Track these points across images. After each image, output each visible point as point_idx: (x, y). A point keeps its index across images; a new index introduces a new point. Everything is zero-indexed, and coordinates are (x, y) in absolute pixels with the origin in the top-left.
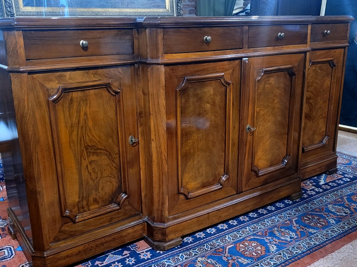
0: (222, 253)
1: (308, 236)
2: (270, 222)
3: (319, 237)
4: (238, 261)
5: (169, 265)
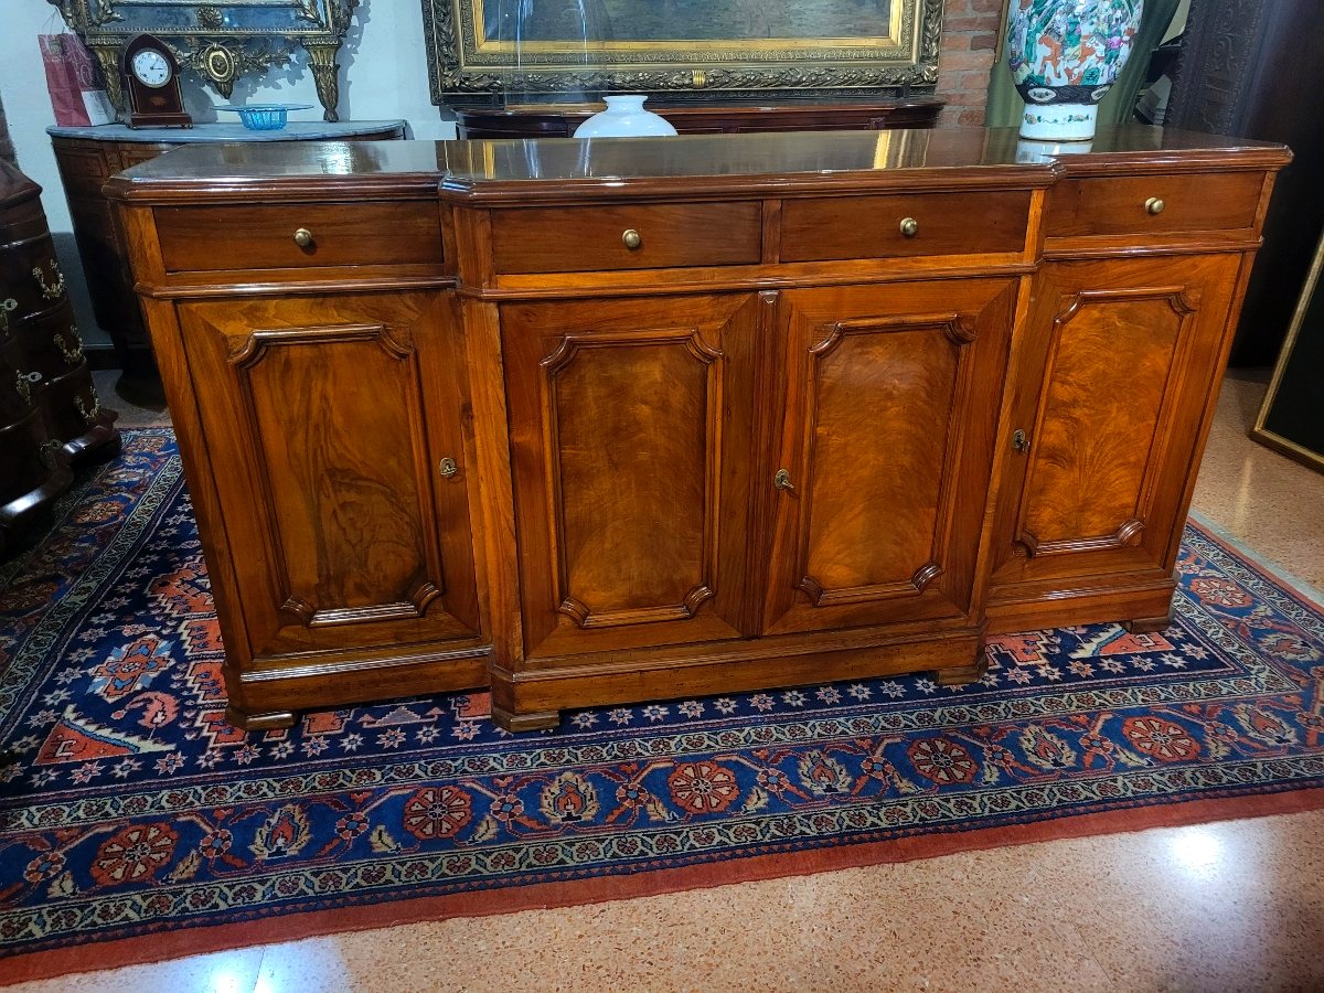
0: (628, 777)
1: (879, 799)
2: (818, 730)
3: (908, 809)
4: (644, 809)
5: (493, 769)
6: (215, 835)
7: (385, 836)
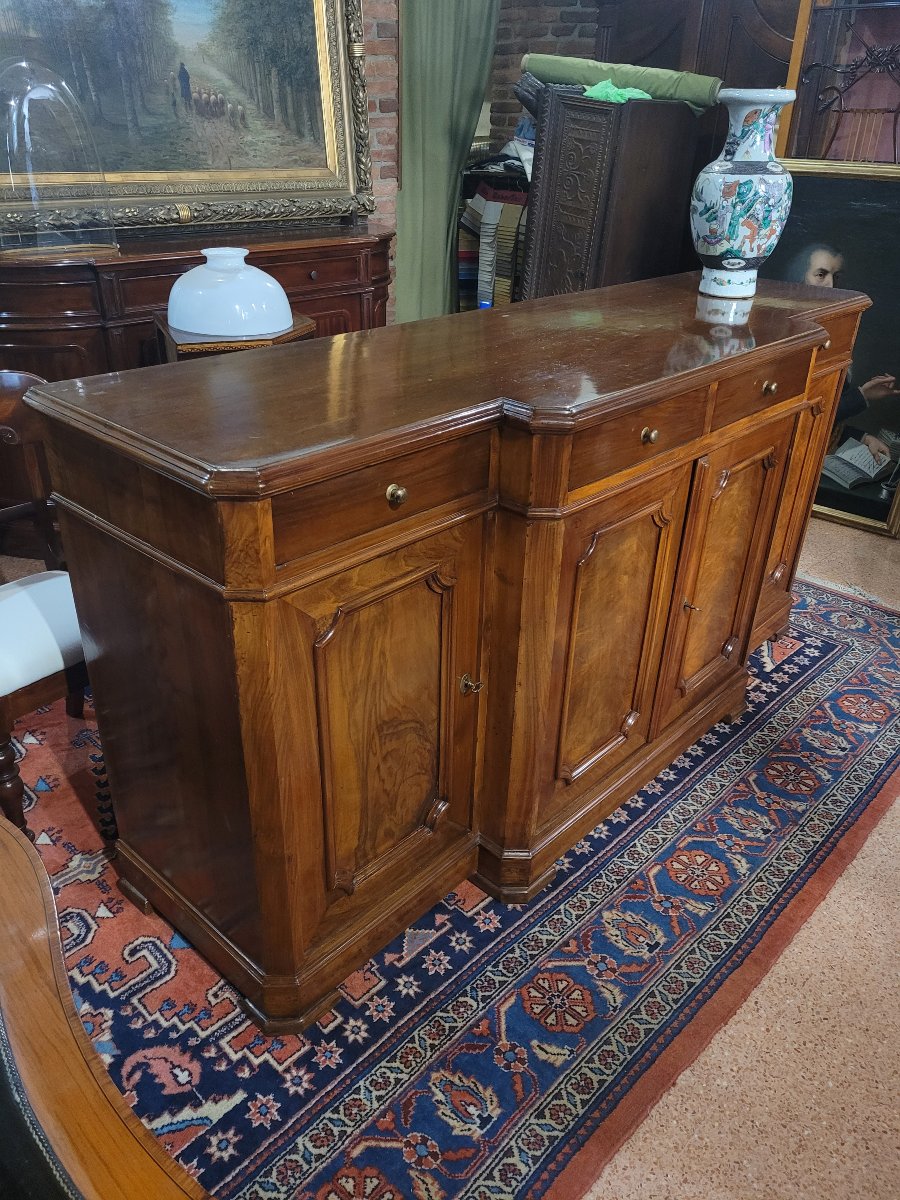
0: (646, 892)
1: (796, 823)
2: (708, 792)
3: (817, 821)
4: (686, 910)
5: (549, 942)
6: (407, 1144)
7: (545, 1046)
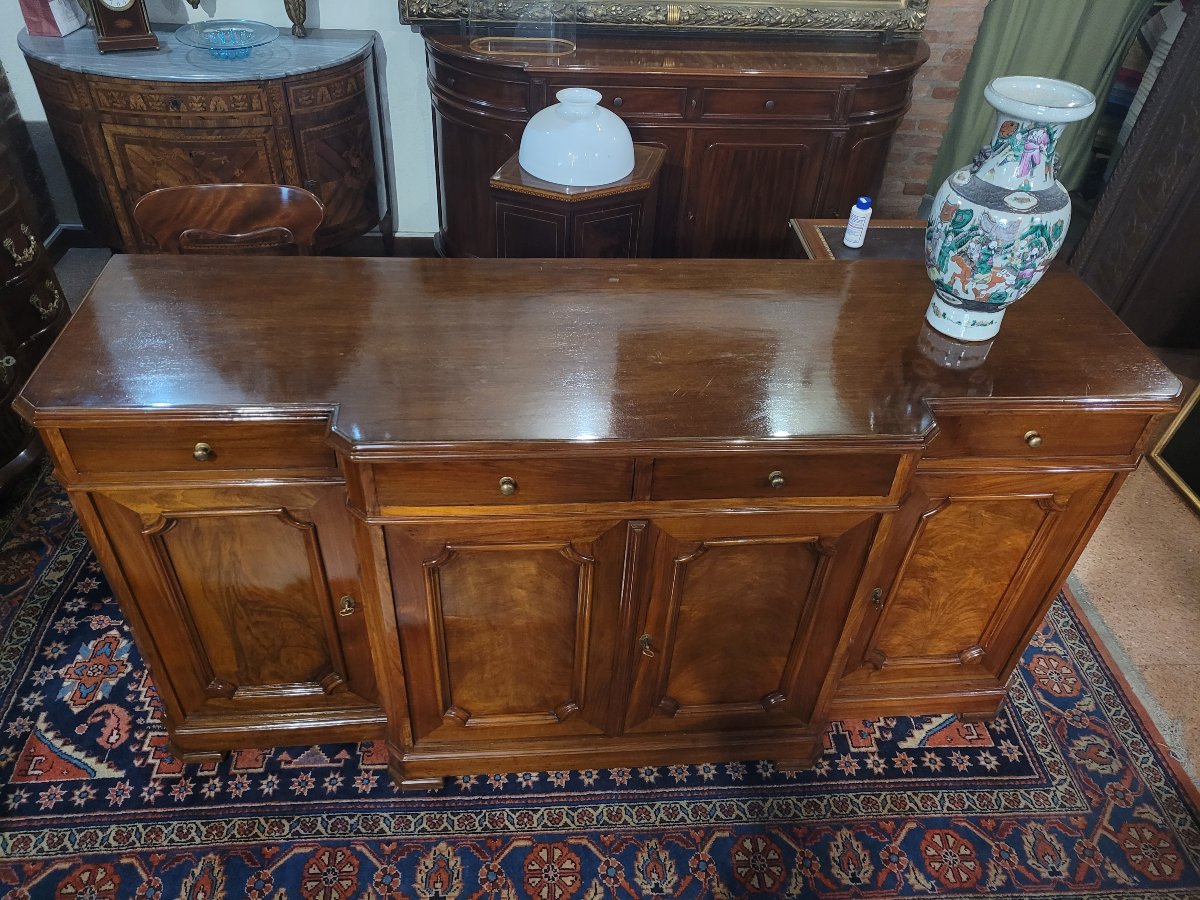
0: (492, 854)
4: (498, 894)
5: (382, 831)
6: (149, 882)
